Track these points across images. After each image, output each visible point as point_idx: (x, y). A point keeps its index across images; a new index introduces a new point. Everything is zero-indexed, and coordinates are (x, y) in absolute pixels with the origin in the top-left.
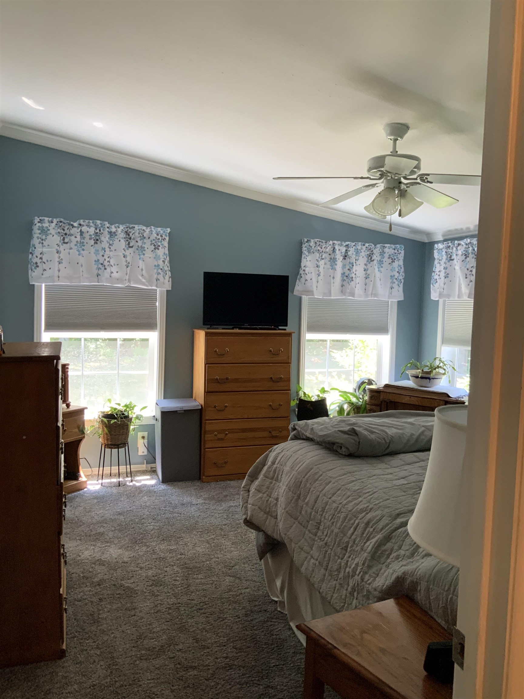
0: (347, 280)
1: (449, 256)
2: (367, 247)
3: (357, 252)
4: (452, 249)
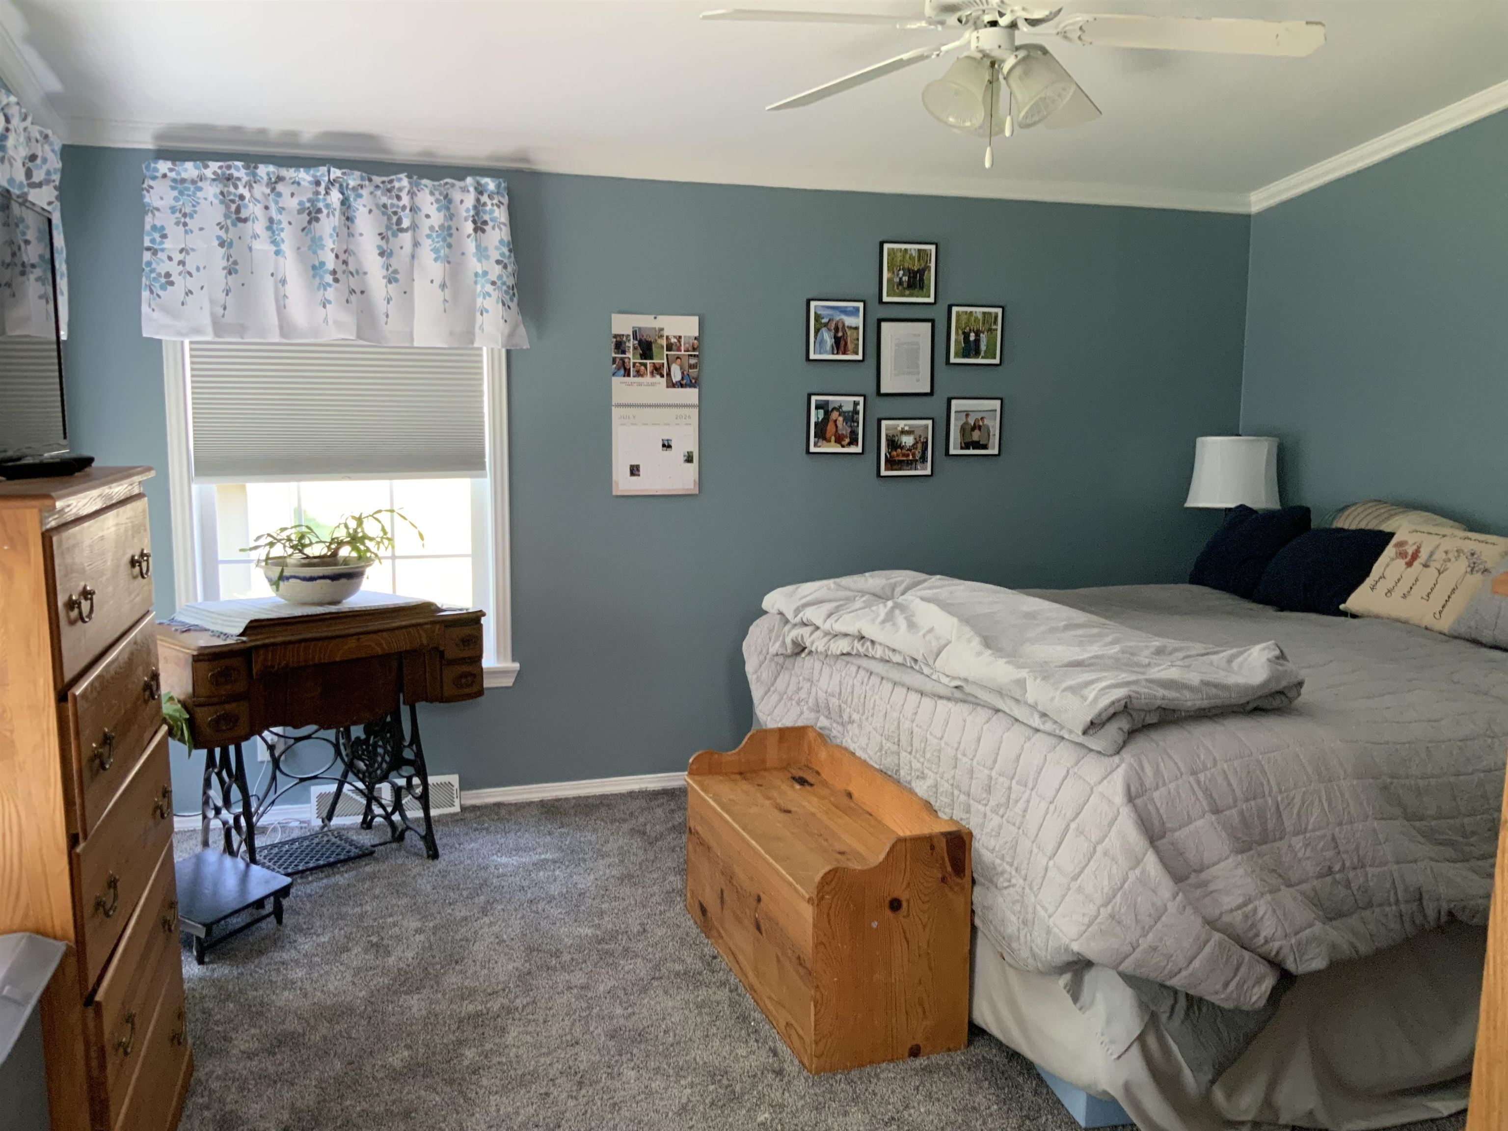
1: (233, 207)
4: (249, 186)
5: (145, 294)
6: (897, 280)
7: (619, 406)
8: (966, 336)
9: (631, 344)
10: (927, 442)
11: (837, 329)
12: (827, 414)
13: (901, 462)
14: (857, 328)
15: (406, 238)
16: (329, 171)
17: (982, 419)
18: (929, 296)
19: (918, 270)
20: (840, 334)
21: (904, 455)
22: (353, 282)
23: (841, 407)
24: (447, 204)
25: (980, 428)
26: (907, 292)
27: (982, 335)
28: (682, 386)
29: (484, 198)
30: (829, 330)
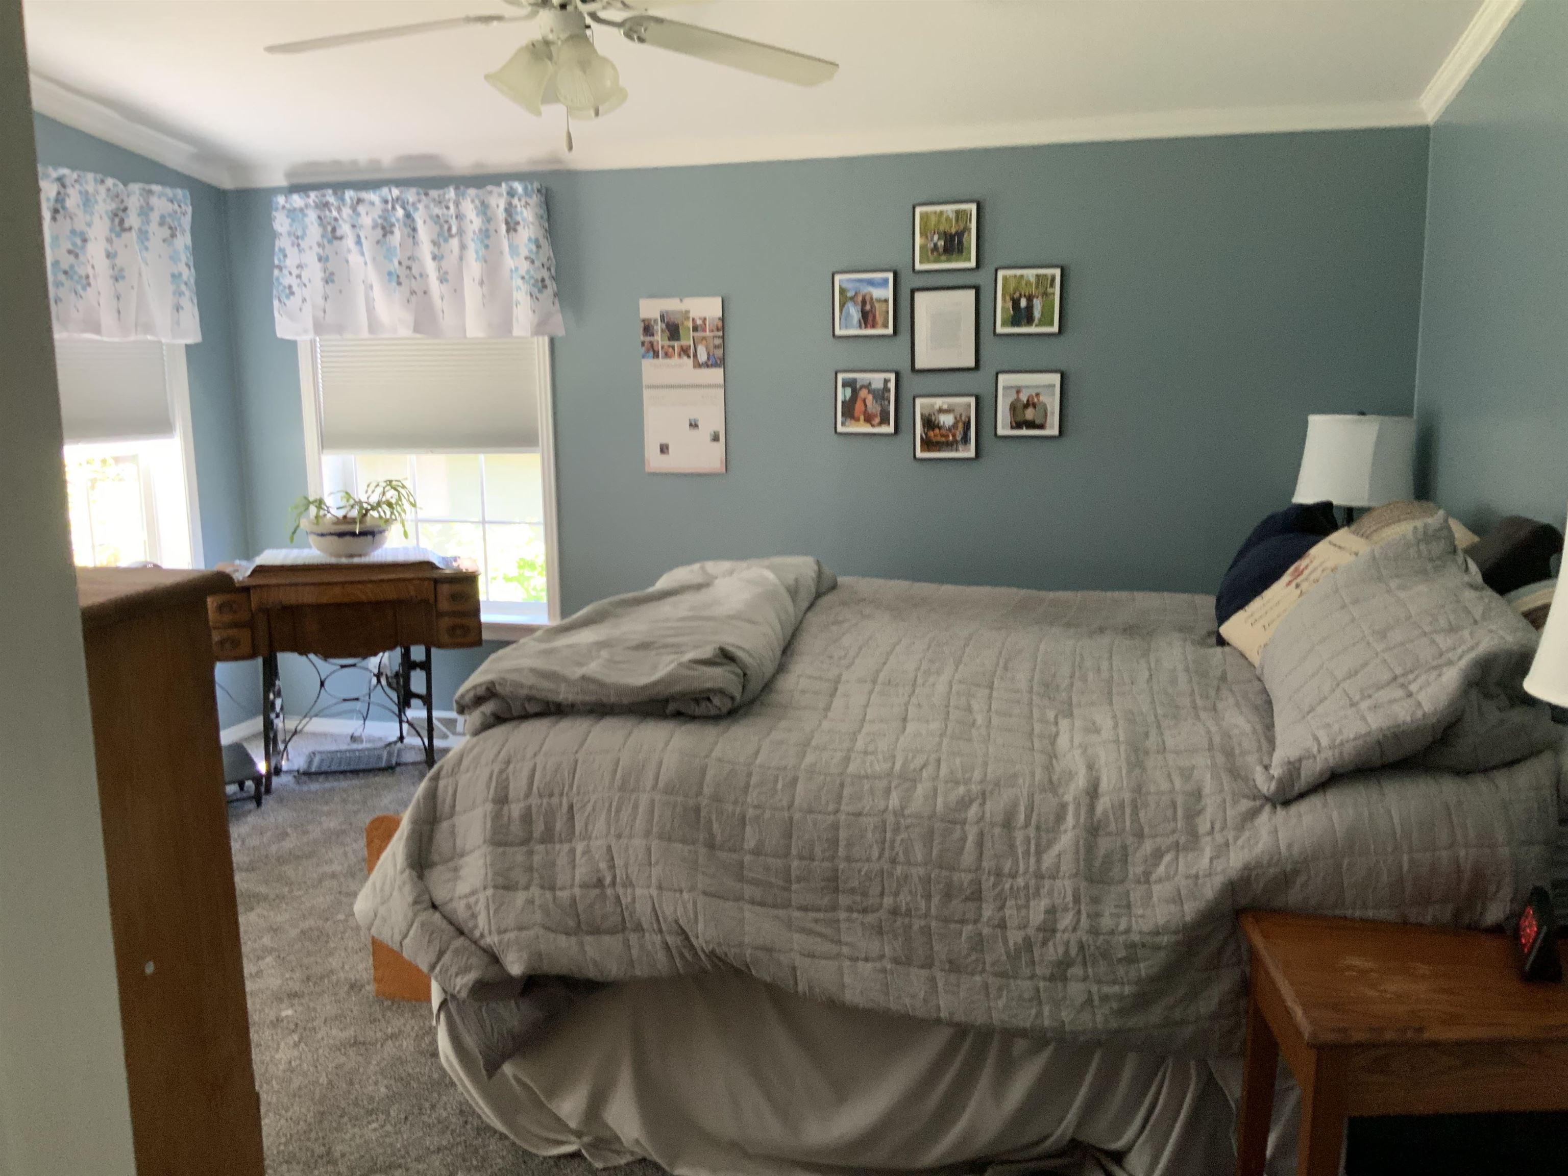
0: (68, 283)
1: (329, 228)
2: (109, 190)
3: (87, 201)
4: (339, 210)
5: (276, 303)
6: (932, 245)
7: (650, 387)
8: (1016, 303)
9: (659, 327)
10: (969, 422)
11: (864, 302)
12: (855, 392)
13: (938, 443)
14: (886, 301)
15: (454, 243)
16: (390, 191)
17: (1038, 395)
18: (969, 260)
19: (957, 233)
20: (868, 307)
21: (942, 436)
22: (415, 285)
23: (870, 384)
24: (484, 209)
25: (1034, 406)
26: (943, 258)
27: (1035, 300)
28: (708, 366)
29: (515, 201)
30: (855, 303)
